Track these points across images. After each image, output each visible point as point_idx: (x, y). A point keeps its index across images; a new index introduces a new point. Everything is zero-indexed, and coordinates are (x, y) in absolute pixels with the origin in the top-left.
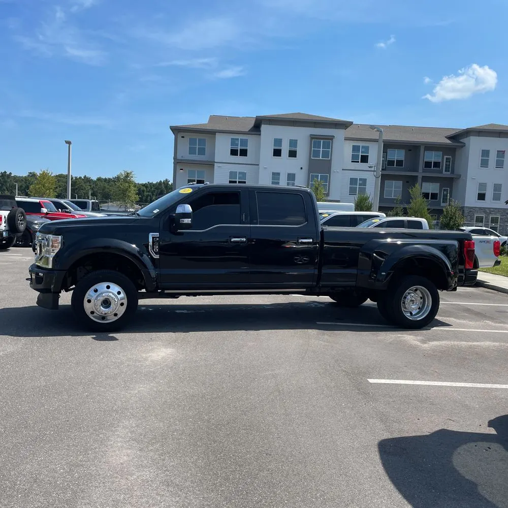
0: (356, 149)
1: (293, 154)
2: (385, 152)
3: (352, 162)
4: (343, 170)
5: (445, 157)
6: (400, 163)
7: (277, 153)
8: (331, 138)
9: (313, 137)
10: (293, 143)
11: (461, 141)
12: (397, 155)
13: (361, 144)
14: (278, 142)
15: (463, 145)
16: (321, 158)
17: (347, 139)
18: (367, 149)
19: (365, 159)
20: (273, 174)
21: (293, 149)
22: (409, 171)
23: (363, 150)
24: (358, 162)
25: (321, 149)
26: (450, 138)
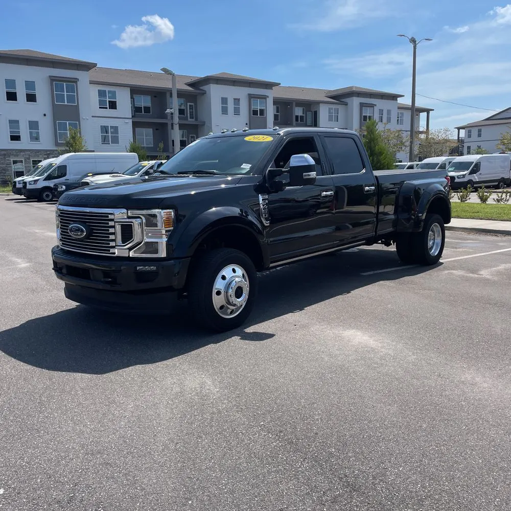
0: (102, 94)
1: (31, 98)
2: (132, 97)
3: (100, 108)
4: (93, 117)
5: (188, 104)
6: (147, 109)
7: (12, 96)
8: (75, 81)
9: (53, 79)
10: (30, 85)
11: (201, 88)
12: (144, 101)
13: (107, 89)
14: (10, 83)
15: (204, 93)
16: (66, 103)
17: (92, 82)
18: (113, 94)
19: (113, 105)
20: (11, 122)
21: (31, 92)
22: (157, 118)
23: (110, 95)
24: (107, 108)
25: (65, 93)
26: (190, 85)
